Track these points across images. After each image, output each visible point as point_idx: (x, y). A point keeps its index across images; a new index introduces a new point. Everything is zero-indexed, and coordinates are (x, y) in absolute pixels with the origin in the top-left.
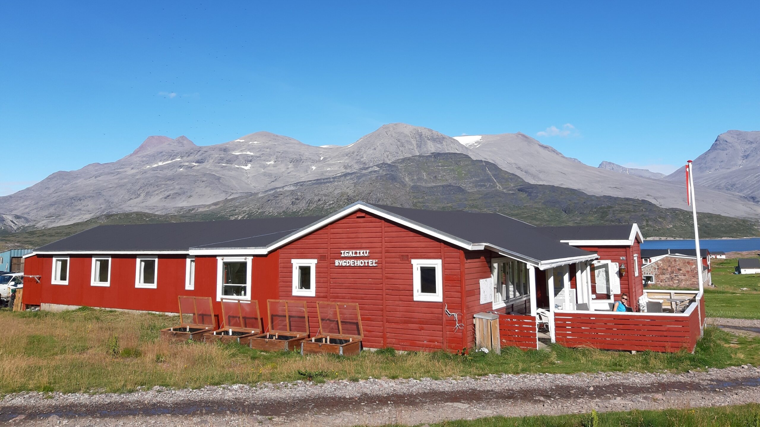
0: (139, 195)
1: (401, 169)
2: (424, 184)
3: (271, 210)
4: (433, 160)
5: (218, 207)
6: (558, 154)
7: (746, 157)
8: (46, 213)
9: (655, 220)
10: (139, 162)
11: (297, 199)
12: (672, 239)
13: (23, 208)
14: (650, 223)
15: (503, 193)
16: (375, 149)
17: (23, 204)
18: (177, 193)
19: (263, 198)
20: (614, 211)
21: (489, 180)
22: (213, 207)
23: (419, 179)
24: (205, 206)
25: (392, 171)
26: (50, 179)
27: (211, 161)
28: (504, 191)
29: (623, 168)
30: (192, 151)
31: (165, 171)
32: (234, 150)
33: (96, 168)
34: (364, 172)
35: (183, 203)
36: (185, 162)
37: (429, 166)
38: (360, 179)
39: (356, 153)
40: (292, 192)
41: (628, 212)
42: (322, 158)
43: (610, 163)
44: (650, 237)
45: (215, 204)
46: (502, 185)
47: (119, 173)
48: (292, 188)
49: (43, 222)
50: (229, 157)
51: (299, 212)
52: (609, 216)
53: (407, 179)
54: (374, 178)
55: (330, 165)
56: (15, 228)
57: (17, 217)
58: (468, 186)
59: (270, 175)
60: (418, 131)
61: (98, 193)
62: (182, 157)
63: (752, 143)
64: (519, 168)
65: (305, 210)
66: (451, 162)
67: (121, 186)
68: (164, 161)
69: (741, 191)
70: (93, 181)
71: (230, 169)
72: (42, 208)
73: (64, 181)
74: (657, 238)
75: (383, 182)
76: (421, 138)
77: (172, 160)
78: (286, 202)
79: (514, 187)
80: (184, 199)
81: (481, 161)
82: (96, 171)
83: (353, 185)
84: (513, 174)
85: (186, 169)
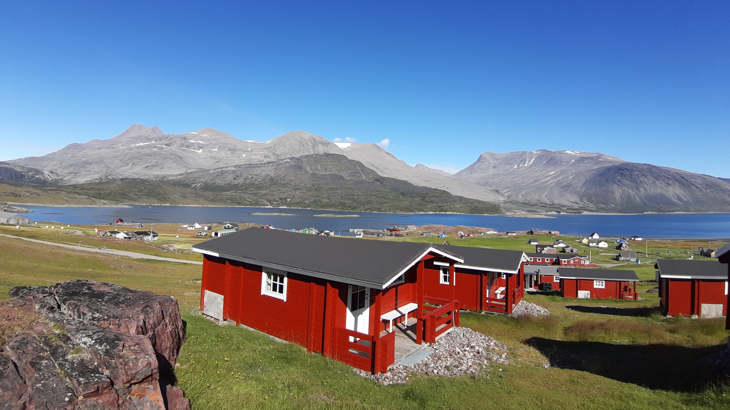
0: (128, 164)
1: (305, 162)
2: (319, 173)
3: (219, 182)
4: (325, 157)
5: (182, 177)
6: (395, 158)
7: (495, 167)
8: (68, 171)
9: (451, 203)
10: (126, 141)
11: (237, 176)
12: (459, 213)
13: (52, 166)
14: (448, 204)
15: (367, 181)
16: (285, 146)
17: (51, 163)
18: (153, 165)
19: (213, 173)
20: (429, 196)
21: (358, 173)
22: (179, 177)
23: (316, 169)
24: (173, 176)
25: (299, 163)
26: (68, 147)
27: (175, 145)
28: (367, 180)
29: (429, 168)
30: (163, 137)
31: (145, 150)
32: (190, 139)
33: (98, 143)
34: (281, 162)
35: (158, 172)
36: (158, 144)
37: (322, 162)
38: (278, 166)
39: (272, 148)
40: (234, 172)
41: (437, 197)
42: (249, 149)
43: (422, 165)
44: (448, 212)
45: (181, 175)
46: (365, 176)
47: (113, 148)
48: (233, 169)
49: (68, 177)
50: (187, 144)
51: (238, 185)
52: (427, 199)
53: (308, 168)
54: (287, 167)
55: (255, 155)
56: (50, 179)
57: (52, 172)
58: (345, 175)
59: (215, 158)
60: (313, 137)
61: (101, 161)
62: (156, 141)
63: (498, 160)
64: (373, 165)
65: (242, 184)
66: (336, 160)
67: (116, 157)
68: (144, 142)
69: (491, 186)
70: (97, 151)
71: (189, 152)
72: (65, 168)
73: (77, 150)
74: (451, 213)
75: (294, 170)
76: (315, 143)
77: (149, 142)
78: (230, 178)
79: (373, 178)
80: (158, 169)
81: (354, 160)
82: (98, 144)
83: (274, 170)
84: (372, 170)
85: (158, 149)
